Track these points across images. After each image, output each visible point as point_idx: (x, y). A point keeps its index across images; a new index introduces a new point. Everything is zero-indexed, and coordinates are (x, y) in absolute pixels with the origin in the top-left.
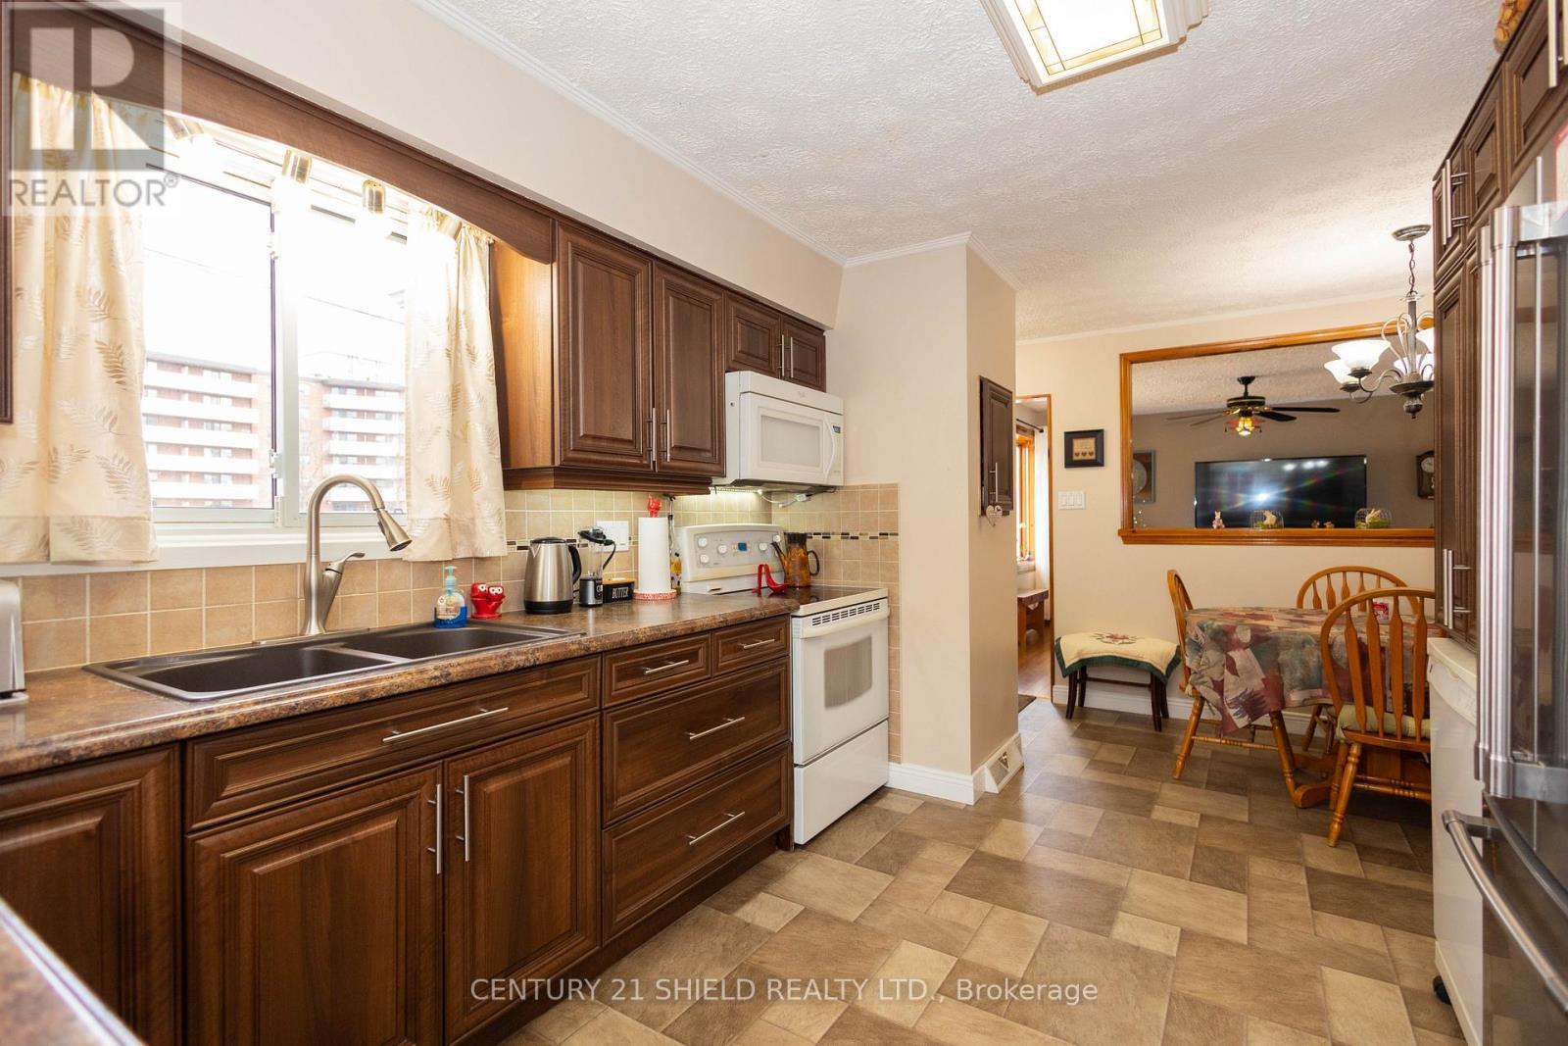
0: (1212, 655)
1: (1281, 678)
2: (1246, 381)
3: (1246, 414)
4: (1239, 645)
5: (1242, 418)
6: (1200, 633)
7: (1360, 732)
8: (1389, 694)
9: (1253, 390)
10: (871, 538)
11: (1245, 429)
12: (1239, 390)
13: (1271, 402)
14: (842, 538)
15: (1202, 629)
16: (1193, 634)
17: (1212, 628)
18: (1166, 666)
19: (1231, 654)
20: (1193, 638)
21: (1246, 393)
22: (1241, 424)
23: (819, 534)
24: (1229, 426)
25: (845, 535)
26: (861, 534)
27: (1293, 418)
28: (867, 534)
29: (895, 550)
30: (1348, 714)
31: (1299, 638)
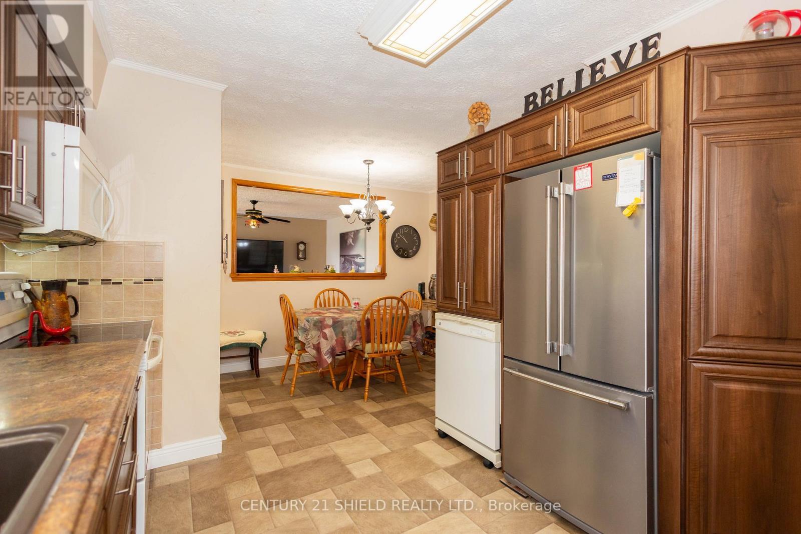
0: (314, 333)
1: (344, 338)
2: (254, 202)
3: (254, 218)
4: (327, 326)
5: (252, 220)
6: (306, 323)
7: (372, 353)
8: (376, 336)
9: (258, 207)
10: (135, 283)
11: (254, 225)
12: (251, 207)
13: (264, 214)
14: (102, 284)
15: (308, 321)
16: (303, 324)
17: (314, 320)
18: (261, 343)
19: (324, 331)
20: (303, 326)
21: (254, 208)
22: (252, 223)
23: (75, 281)
24: (247, 223)
25: (106, 281)
26: (124, 280)
27: (267, 222)
28: (131, 280)
29: (160, 291)
30: (368, 347)
31: (351, 320)
